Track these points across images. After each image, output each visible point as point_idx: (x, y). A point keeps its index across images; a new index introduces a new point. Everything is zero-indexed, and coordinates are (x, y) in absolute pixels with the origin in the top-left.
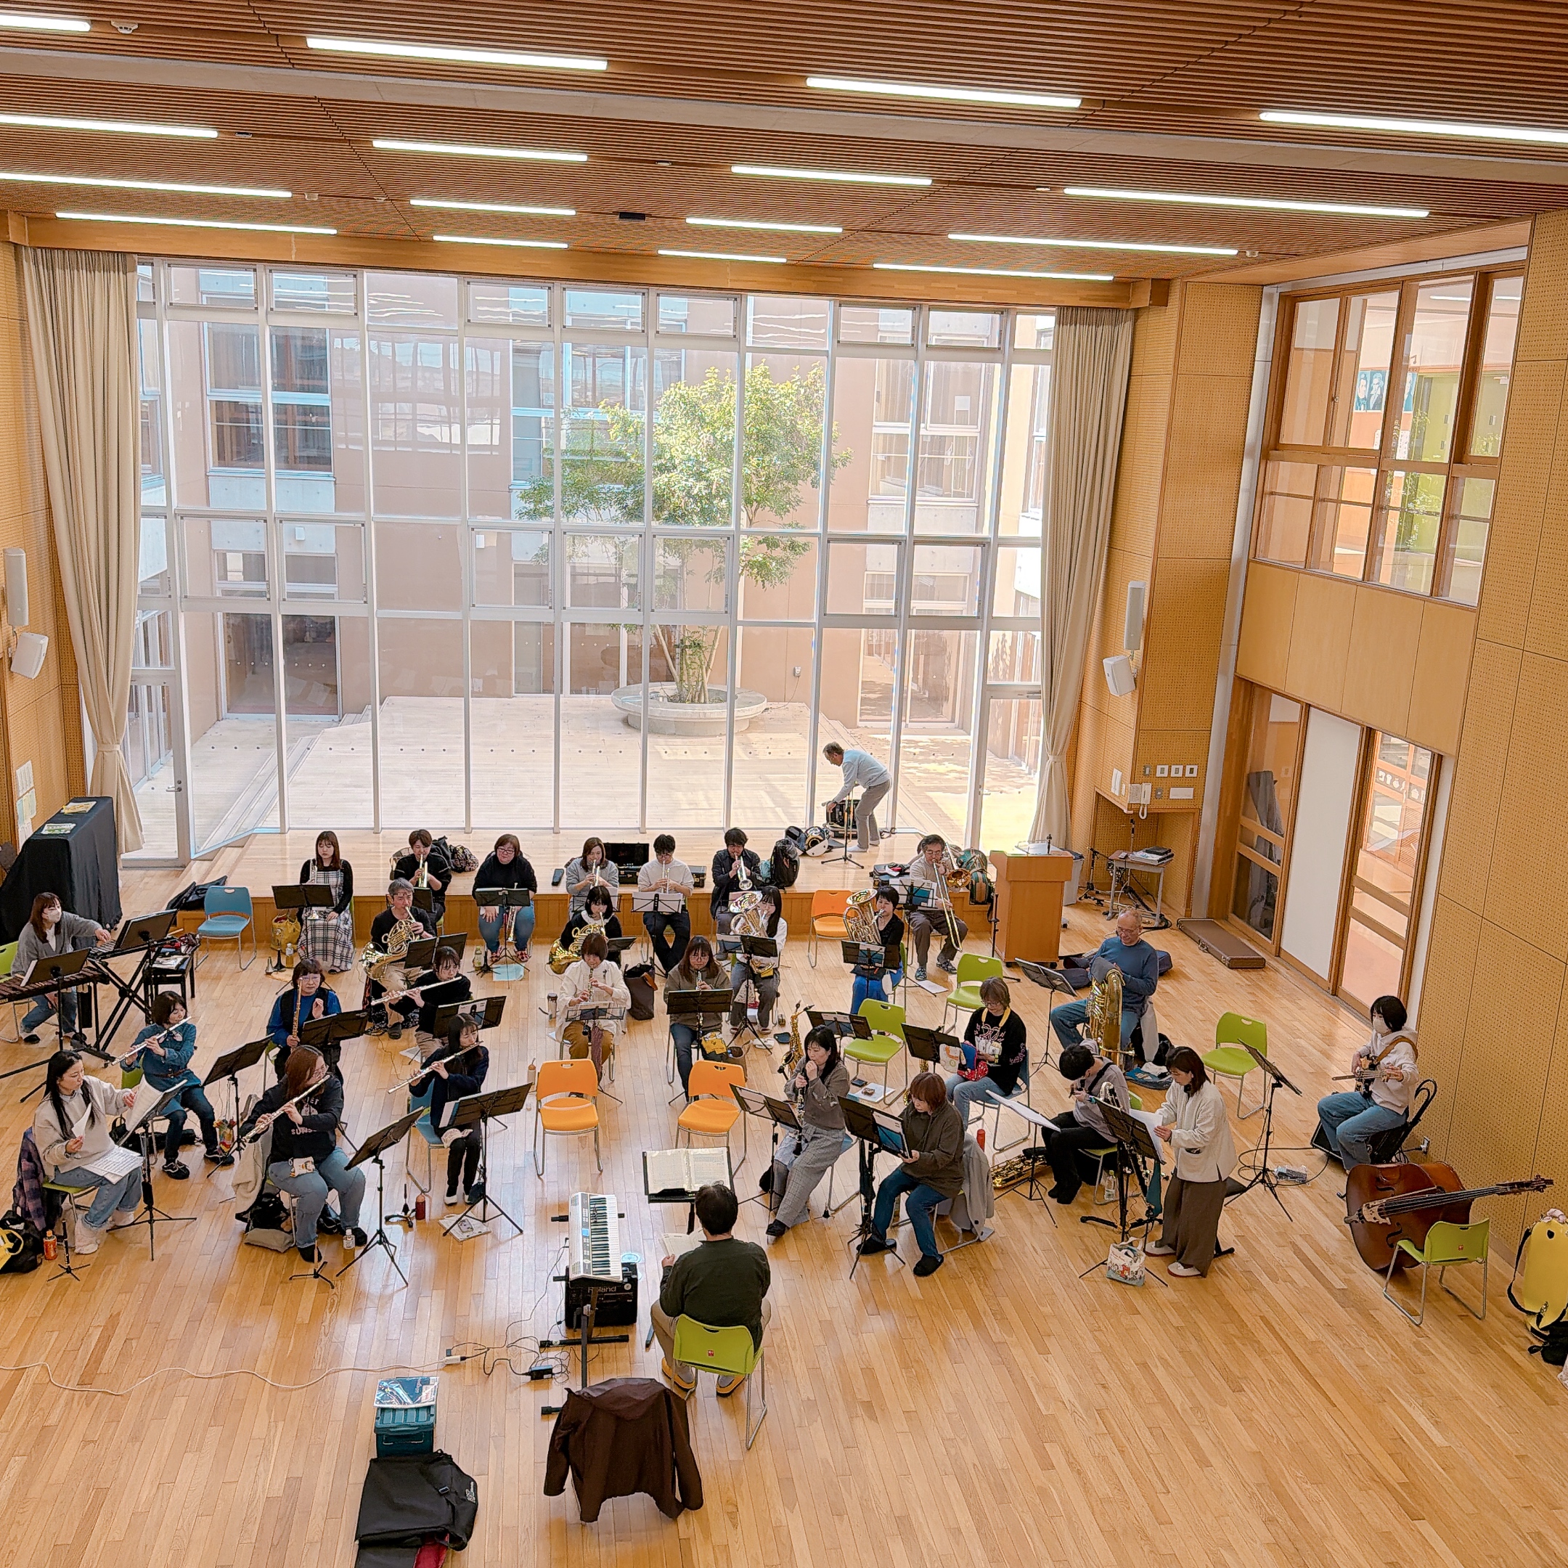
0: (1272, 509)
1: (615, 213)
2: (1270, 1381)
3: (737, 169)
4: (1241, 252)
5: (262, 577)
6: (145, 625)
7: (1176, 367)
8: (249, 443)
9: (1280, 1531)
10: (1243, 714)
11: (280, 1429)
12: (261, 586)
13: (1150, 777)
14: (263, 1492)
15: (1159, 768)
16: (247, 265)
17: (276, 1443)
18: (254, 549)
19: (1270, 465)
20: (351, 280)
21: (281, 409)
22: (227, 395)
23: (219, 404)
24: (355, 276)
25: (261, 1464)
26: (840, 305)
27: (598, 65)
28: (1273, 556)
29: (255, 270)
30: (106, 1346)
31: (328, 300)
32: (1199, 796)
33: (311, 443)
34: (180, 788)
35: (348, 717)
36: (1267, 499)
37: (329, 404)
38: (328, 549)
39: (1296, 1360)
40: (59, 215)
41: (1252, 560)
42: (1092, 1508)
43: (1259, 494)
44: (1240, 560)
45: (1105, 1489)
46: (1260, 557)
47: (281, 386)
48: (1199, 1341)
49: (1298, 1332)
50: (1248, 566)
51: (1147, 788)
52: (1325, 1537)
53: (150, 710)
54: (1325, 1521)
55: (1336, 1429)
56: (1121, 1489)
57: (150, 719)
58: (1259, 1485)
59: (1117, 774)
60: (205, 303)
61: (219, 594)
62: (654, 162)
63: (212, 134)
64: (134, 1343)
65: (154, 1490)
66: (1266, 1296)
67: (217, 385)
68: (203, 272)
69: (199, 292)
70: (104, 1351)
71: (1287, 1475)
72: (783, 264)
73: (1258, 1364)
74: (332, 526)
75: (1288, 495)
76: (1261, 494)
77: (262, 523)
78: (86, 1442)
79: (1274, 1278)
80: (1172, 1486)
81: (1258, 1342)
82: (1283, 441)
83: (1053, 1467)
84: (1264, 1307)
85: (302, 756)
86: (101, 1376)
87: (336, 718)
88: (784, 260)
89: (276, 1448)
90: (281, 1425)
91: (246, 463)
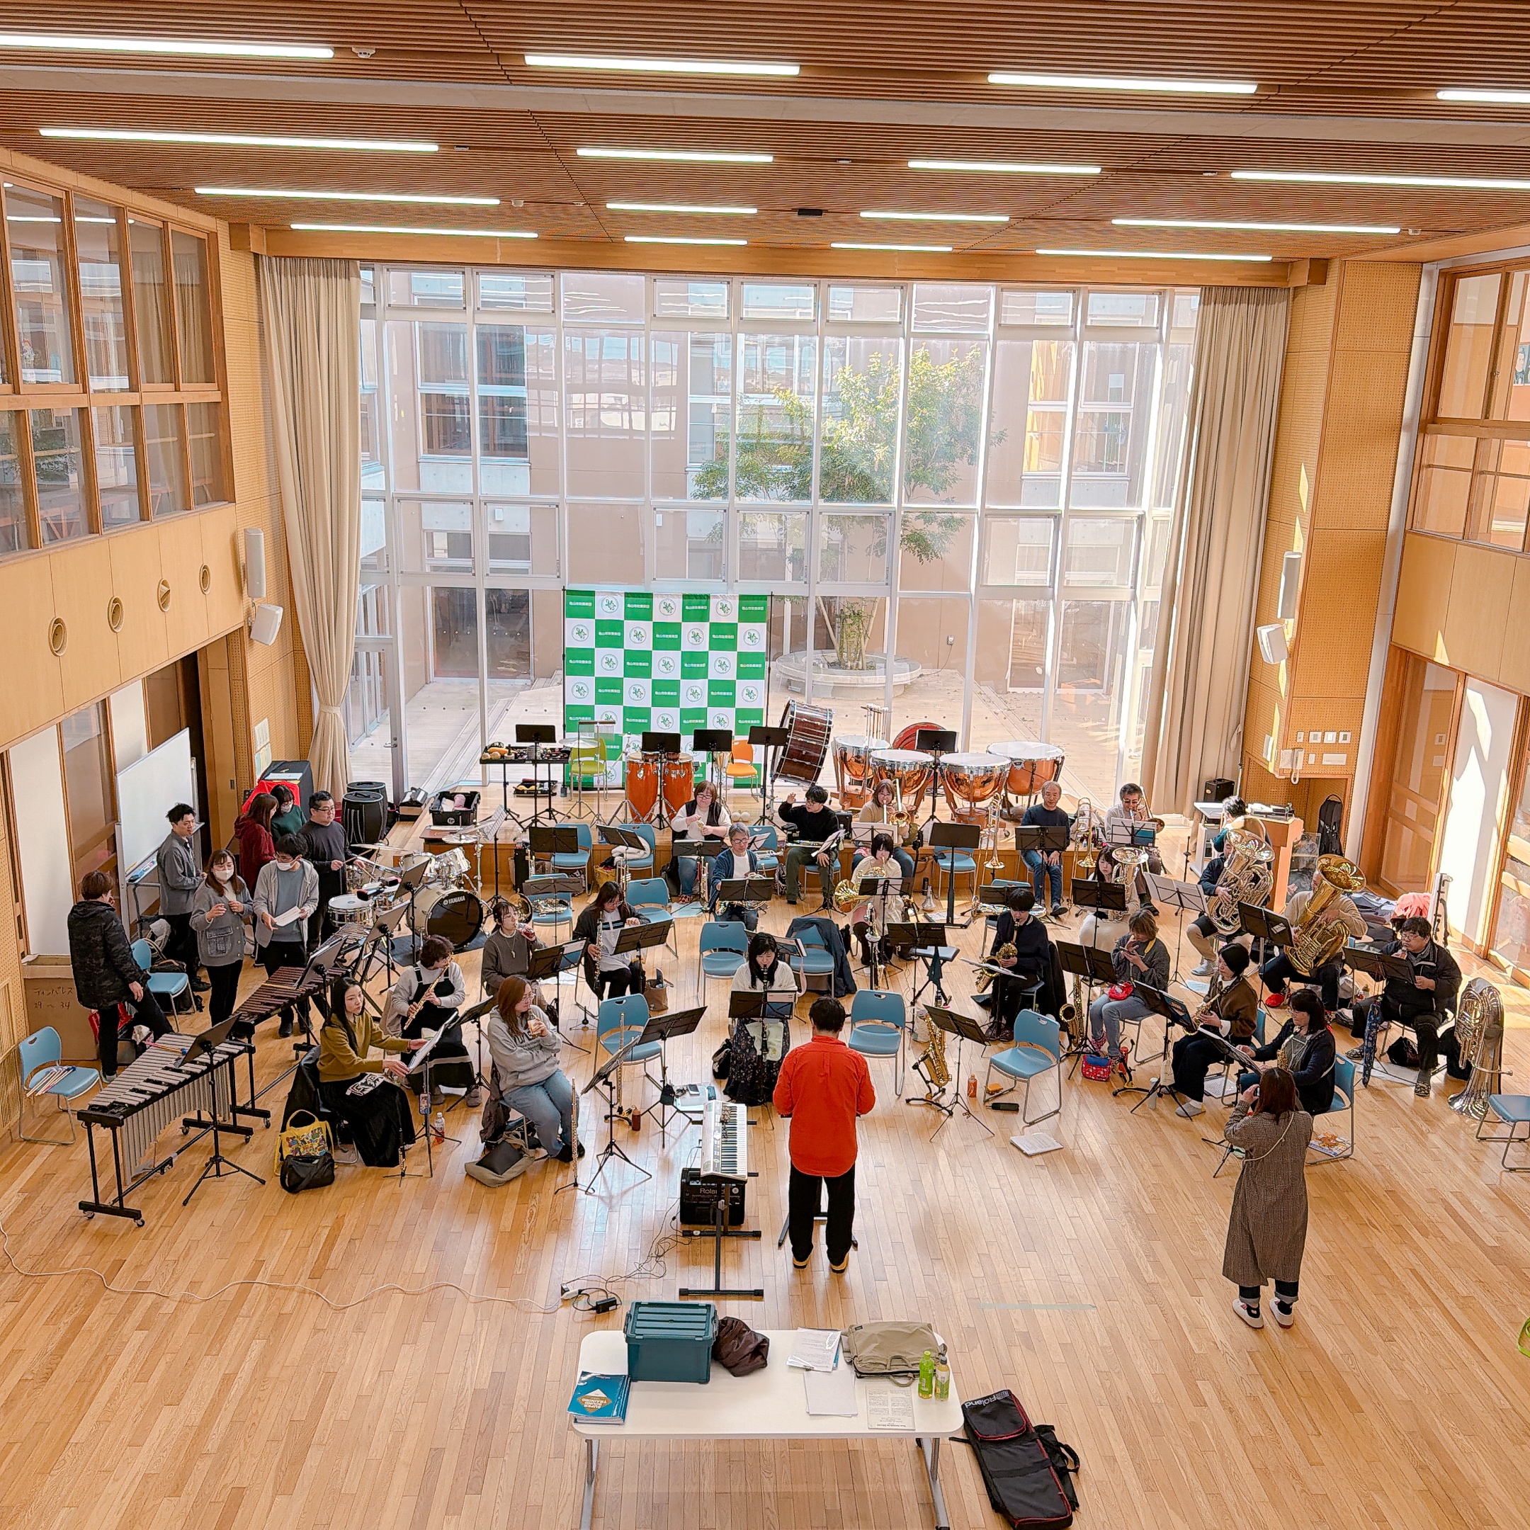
0: (1429, 480)
1: (794, 210)
2: (1421, 1333)
3: (913, 164)
4: (1404, 231)
5: (468, 554)
6: (365, 596)
7: (1334, 342)
8: (455, 432)
9: (1432, 1479)
10: (1398, 682)
11: (485, 1328)
12: (467, 563)
13: (1303, 743)
14: (471, 1384)
15: (1312, 734)
16: (457, 268)
17: (483, 1341)
18: (459, 528)
19: (1428, 438)
20: (549, 280)
21: (484, 400)
22: (437, 389)
23: (428, 396)
24: (553, 276)
25: (469, 1359)
26: (1002, 290)
27: (791, 70)
28: (1430, 527)
29: (464, 273)
30: (333, 1245)
31: (525, 299)
32: (1352, 762)
33: (507, 431)
34: (396, 744)
35: (541, 681)
36: (1424, 472)
37: (525, 395)
38: (524, 529)
39: (1446, 1312)
40: (294, 226)
41: (1409, 531)
42: (1243, 1445)
43: (1417, 466)
44: (1397, 531)
45: (1256, 1428)
46: (1417, 527)
47: (484, 380)
48: (1350, 1291)
49: (1450, 1288)
50: (1404, 538)
51: (1299, 753)
52: (1478, 1487)
53: (369, 674)
54: (1478, 1472)
55: (1489, 1384)
56: (1272, 1428)
57: (369, 682)
58: (1410, 1433)
59: (1269, 740)
60: (416, 303)
61: (428, 570)
62: (835, 160)
63: (433, 148)
64: (357, 1242)
65: (375, 1378)
66: (1417, 1250)
67: (427, 379)
68: (415, 275)
69: (411, 294)
70: (331, 1249)
71: (1439, 1425)
72: (949, 253)
73: (1408, 1315)
74: (528, 507)
75: (1446, 468)
76: (1418, 466)
77: (469, 505)
78: (316, 1330)
79: (1425, 1234)
80: (1324, 1429)
81: (1409, 1295)
82: (1441, 414)
83: (1206, 1404)
84: (1414, 1260)
85: (500, 716)
86: (329, 1272)
87: (529, 682)
88: (950, 249)
89: (482, 1345)
90: (486, 1323)
91: (452, 451)
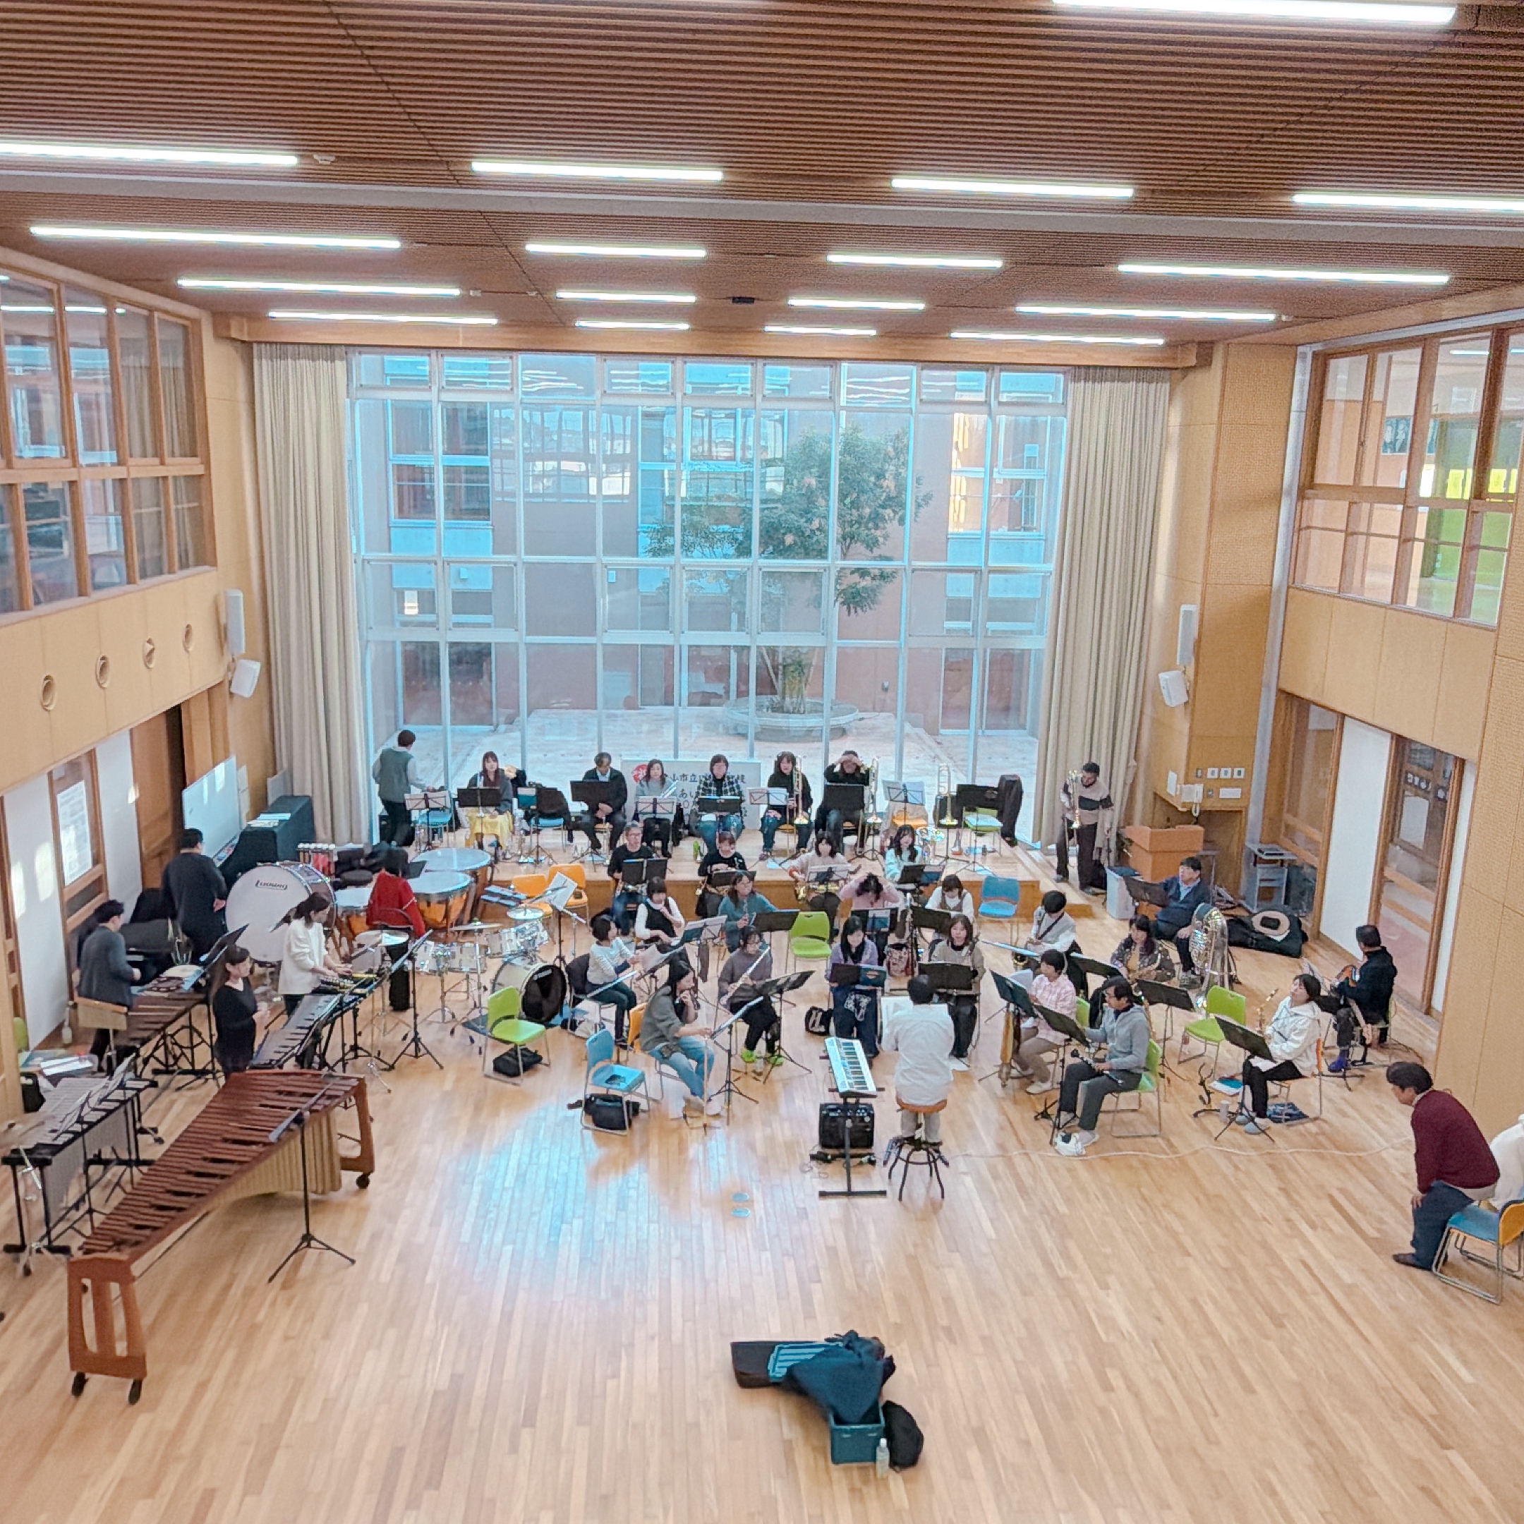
0: (1308, 542)
1: (729, 298)
3: (832, 258)
4: (1278, 317)
5: (432, 610)
7: (1220, 416)
8: (423, 499)
9: (1320, 1455)
10: (1284, 722)
12: (431, 618)
13: (1202, 779)
14: (431, 1386)
15: (1210, 770)
16: (423, 351)
18: (426, 586)
19: (1306, 503)
20: (507, 361)
21: (450, 470)
22: (407, 460)
23: (399, 466)
24: (512, 358)
26: (923, 370)
27: (716, 175)
28: (1310, 582)
29: (429, 356)
31: (488, 378)
32: (1247, 794)
33: (474, 498)
35: (502, 727)
36: (1303, 533)
37: (489, 464)
38: (487, 586)
39: (1333, 1301)
40: (272, 314)
41: (1291, 586)
42: (1148, 1427)
43: (1297, 526)
44: (1280, 587)
45: (1160, 1411)
47: (449, 451)
48: (1245, 1282)
49: (1336, 1276)
50: (1287, 592)
51: (1199, 788)
52: (1360, 1460)
54: (1362, 1447)
56: (1174, 1411)
58: (1300, 1412)
59: (1173, 775)
60: (388, 383)
61: (398, 625)
62: (762, 254)
63: (396, 244)
67: (398, 451)
68: (387, 358)
69: (384, 374)
72: (874, 336)
74: (491, 567)
75: (1323, 529)
76: (1299, 528)
77: (433, 565)
79: (1313, 1226)
80: (1221, 1411)
81: (1299, 1284)
82: (1318, 480)
83: (1113, 1390)
84: (1303, 1252)
88: (873, 332)
89: (442, 1349)
91: (420, 516)
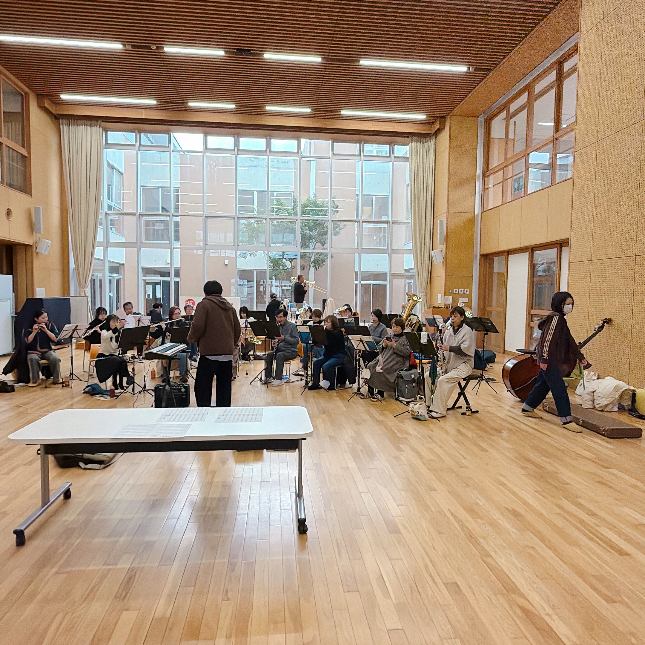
7: (450, 145)
10: (484, 269)
13: (450, 294)
15: (454, 290)
28: (490, 206)
32: (470, 300)
37: (179, 220)
44: (478, 214)
46: (486, 209)
51: (451, 297)
59: (440, 295)
76: (484, 189)
82: (490, 168)
